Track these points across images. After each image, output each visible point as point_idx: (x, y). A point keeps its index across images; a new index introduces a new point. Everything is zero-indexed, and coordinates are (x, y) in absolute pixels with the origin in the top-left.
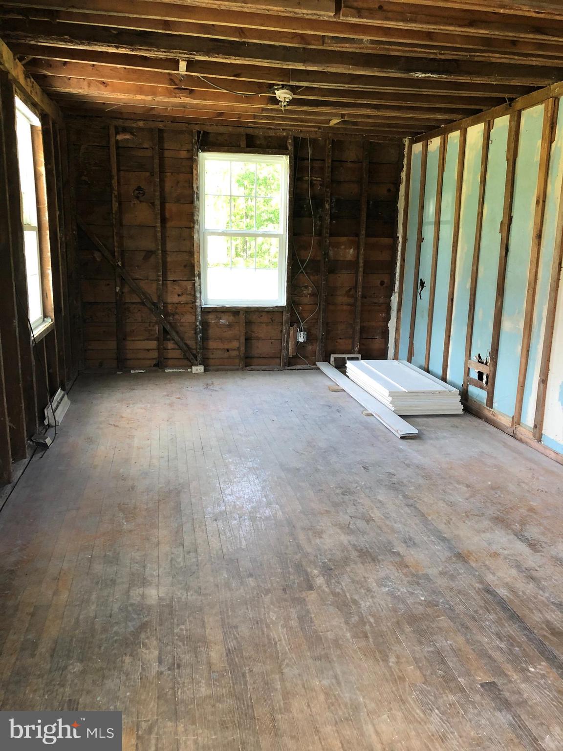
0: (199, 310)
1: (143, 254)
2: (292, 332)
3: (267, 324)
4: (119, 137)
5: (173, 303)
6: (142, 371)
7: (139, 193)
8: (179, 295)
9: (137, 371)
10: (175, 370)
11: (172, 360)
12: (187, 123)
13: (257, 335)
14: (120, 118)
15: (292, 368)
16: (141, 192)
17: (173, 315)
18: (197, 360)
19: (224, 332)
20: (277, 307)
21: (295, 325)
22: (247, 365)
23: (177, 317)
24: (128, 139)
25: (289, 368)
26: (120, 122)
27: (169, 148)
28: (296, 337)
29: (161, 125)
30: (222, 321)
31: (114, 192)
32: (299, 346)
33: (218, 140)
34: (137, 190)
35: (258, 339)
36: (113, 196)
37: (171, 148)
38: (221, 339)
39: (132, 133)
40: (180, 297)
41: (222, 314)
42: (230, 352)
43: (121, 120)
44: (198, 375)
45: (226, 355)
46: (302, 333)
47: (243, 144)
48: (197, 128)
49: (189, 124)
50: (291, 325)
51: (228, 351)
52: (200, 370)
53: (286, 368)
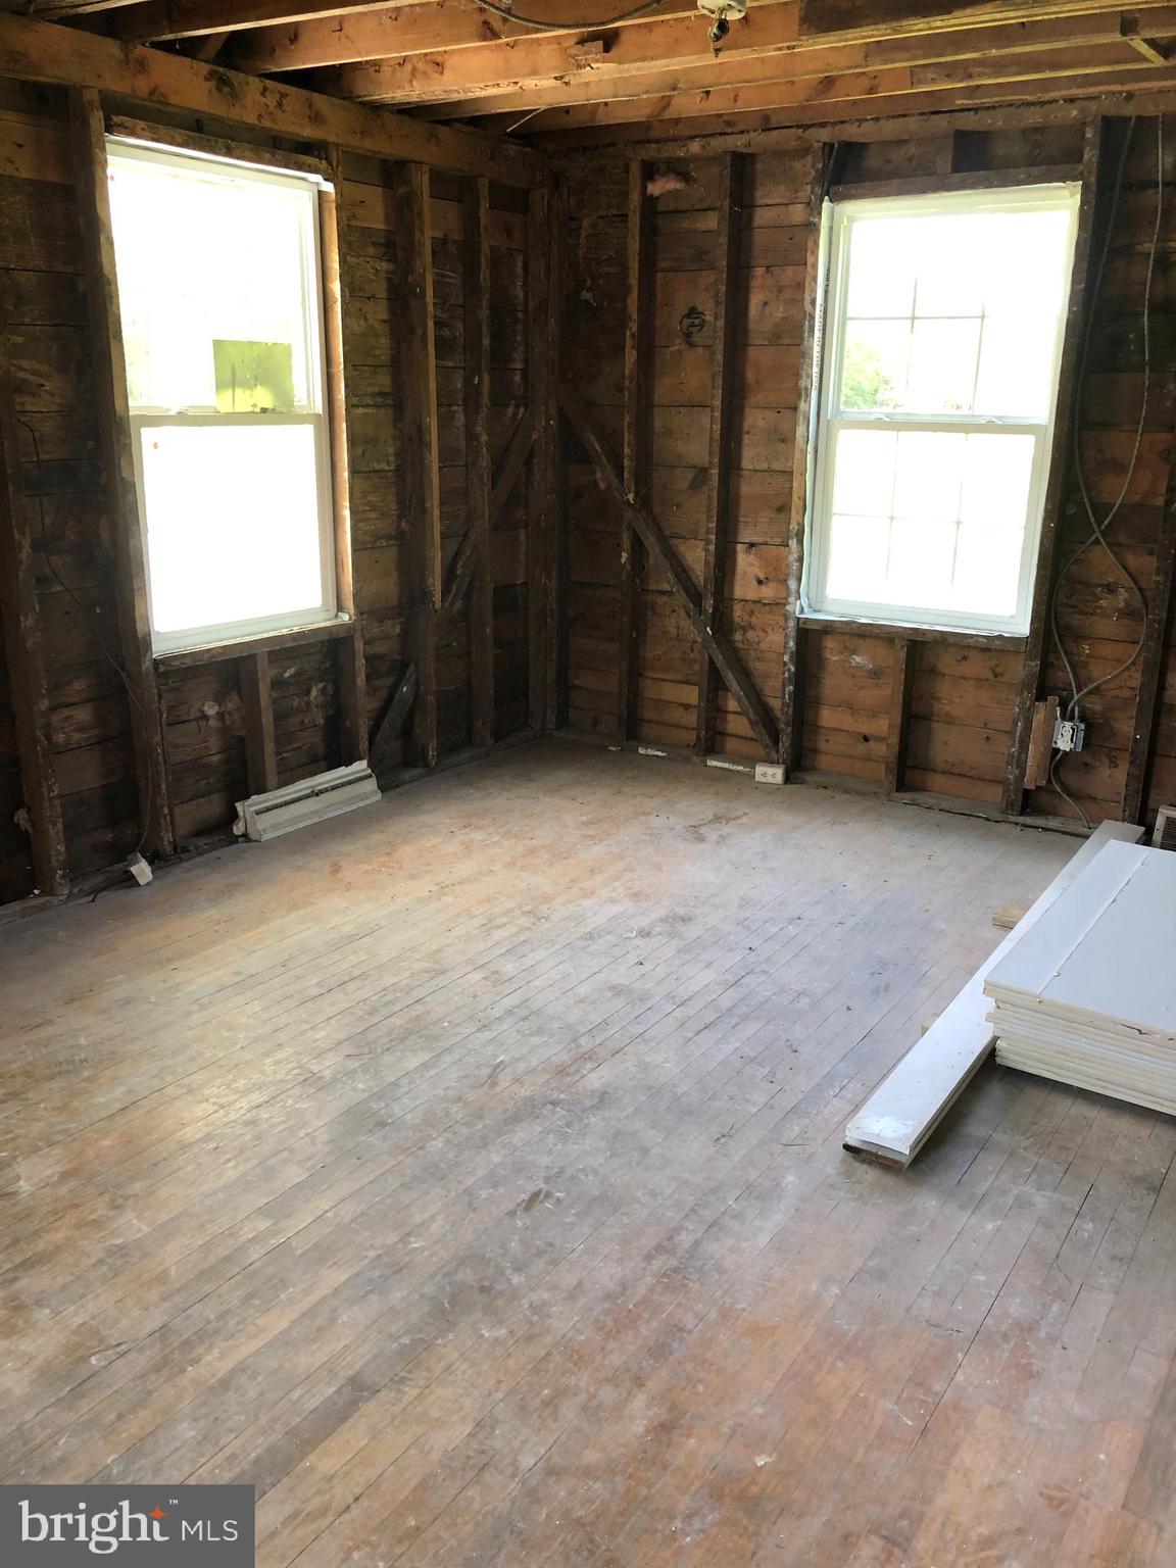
0: (792, 624)
1: (690, 475)
2: (1039, 717)
3: (980, 682)
4: (655, 188)
5: (747, 601)
6: (660, 754)
7: (692, 325)
8: (760, 582)
9: (650, 752)
10: (726, 765)
11: (734, 739)
12: (798, 127)
13: (948, 708)
14: (649, 141)
15: (1029, 820)
16: (697, 322)
17: (744, 630)
18: (777, 751)
19: (862, 688)
20: (1000, 637)
21: (1053, 699)
22: (902, 786)
23: (751, 634)
24: (677, 190)
25: (1021, 819)
26: (651, 152)
27: (765, 201)
28: (1049, 735)
29: (738, 143)
30: (858, 659)
31: (631, 325)
32: (1057, 761)
33: (889, 161)
34: (688, 316)
35: (950, 721)
36: (628, 333)
37: (773, 202)
38: (852, 708)
39: (685, 177)
40: (763, 587)
41: (861, 641)
42: (871, 744)
43: (653, 145)
44: (767, 789)
45: (862, 748)
46: (1068, 725)
47: (945, 162)
48: (825, 135)
49: (806, 127)
50: (1041, 696)
51: (866, 739)
52: (774, 775)
53: (1013, 818)
